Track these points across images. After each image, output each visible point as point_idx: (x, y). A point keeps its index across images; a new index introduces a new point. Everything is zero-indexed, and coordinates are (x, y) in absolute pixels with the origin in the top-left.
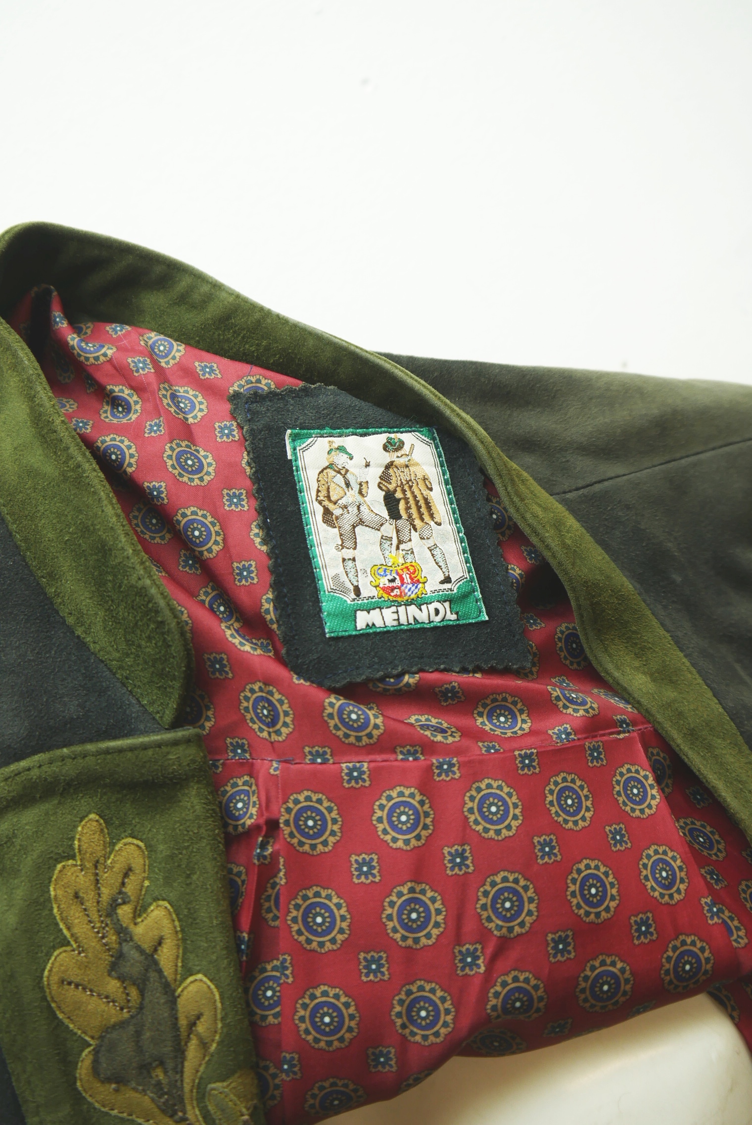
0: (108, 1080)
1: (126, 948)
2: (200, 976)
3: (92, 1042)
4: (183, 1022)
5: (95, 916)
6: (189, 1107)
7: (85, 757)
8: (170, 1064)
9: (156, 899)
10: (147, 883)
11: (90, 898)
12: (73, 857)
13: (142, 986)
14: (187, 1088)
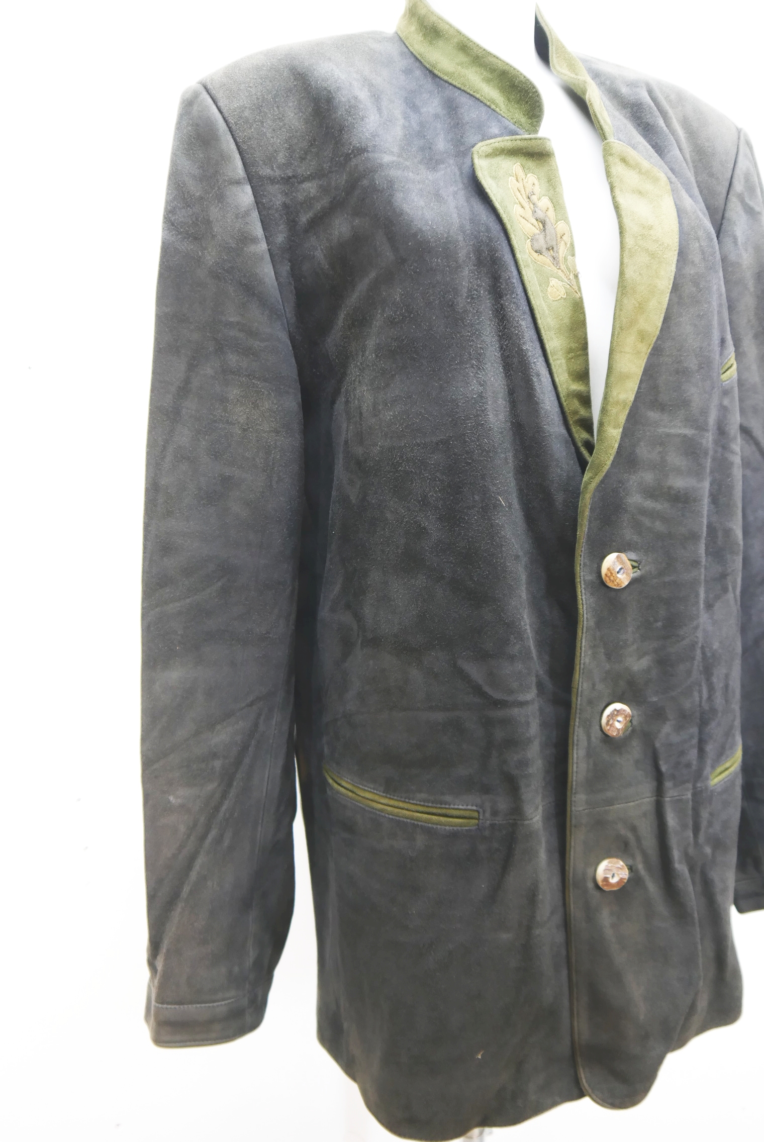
0: (536, 252)
1: (537, 209)
2: (563, 221)
3: (530, 238)
4: (559, 236)
5: (525, 197)
6: (561, 265)
7: (516, 140)
8: (555, 249)
9: (544, 195)
10: (540, 190)
11: (523, 192)
12: (513, 176)
13: (544, 224)
14: (560, 258)
